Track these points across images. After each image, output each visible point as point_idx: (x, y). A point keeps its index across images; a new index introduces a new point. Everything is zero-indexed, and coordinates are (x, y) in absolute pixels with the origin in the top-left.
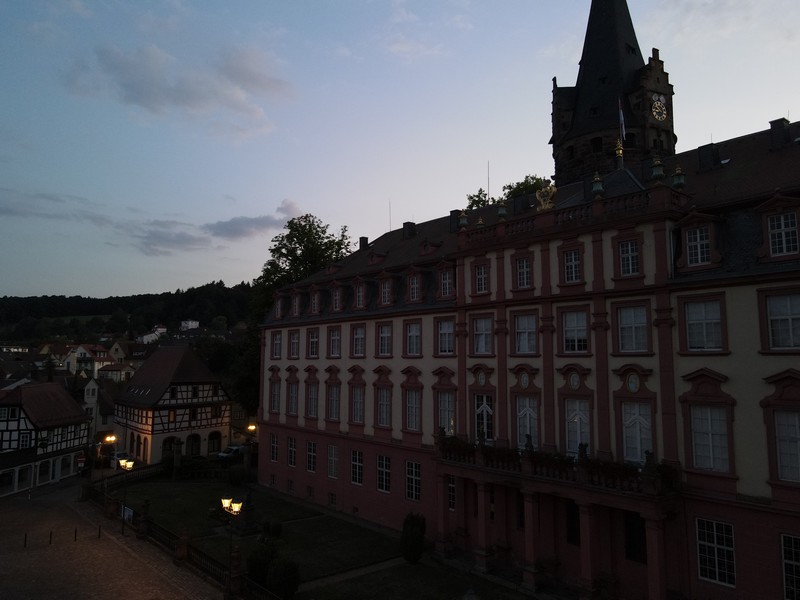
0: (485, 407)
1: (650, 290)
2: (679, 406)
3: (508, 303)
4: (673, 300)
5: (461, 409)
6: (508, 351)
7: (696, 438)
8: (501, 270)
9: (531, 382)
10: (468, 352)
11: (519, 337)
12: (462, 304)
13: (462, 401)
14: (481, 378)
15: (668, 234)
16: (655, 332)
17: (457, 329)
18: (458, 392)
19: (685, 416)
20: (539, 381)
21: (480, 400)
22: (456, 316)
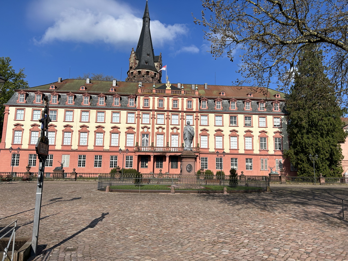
0: (145, 138)
1: (194, 112)
2: (199, 136)
3: (156, 111)
4: (199, 114)
5: (138, 138)
6: (155, 123)
7: (201, 142)
8: (154, 102)
9: (162, 131)
10: (140, 122)
11: (158, 120)
12: (139, 109)
13: (138, 136)
14: (146, 130)
15: (199, 101)
16: (195, 121)
17: (136, 116)
18: (136, 134)
19: (200, 138)
20: (165, 131)
21: (144, 136)
22: (136, 112)
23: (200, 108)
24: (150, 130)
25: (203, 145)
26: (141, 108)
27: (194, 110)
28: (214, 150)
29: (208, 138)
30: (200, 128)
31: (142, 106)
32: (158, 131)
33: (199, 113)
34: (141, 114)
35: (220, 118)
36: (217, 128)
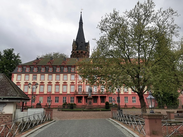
5: (76, 88)
10: (77, 80)
12: (77, 73)
13: (76, 86)
14: (80, 83)
17: (75, 76)
21: (79, 86)
22: (75, 74)
24: (82, 84)
28: (115, 93)
34: (77, 75)
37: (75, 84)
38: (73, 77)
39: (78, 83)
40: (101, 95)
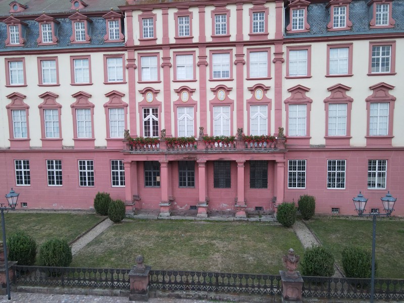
0: (151, 116)
1: (272, 42)
2: (284, 105)
3: (172, 46)
4: (284, 48)
5: (133, 119)
6: (172, 79)
7: (290, 121)
8: (165, 23)
9: (190, 97)
10: (137, 80)
11: (179, 69)
12: (132, 45)
13: (133, 113)
14: (150, 97)
15: (283, 10)
16: (273, 66)
17: (127, 63)
18: (128, 108)
19: (287, 110)
20: (196, 97)
21: (146, 112)
22: (126, 53)
23: (286, 30)
24: (160, 98)
25: (295, 130)
26: (137, 43)
27: (272, 36)
28: (322, 142)
29: (309, 110)
30: (288, 84)
31: (138, 38)
32: (180, 99)
33: (284, 43)
34: (136, 57)
35: (343, 54)
36: (334, 82)
37: (126, 100)
38: (116, 68)
39: (139, 98)
40: (249, 158)
